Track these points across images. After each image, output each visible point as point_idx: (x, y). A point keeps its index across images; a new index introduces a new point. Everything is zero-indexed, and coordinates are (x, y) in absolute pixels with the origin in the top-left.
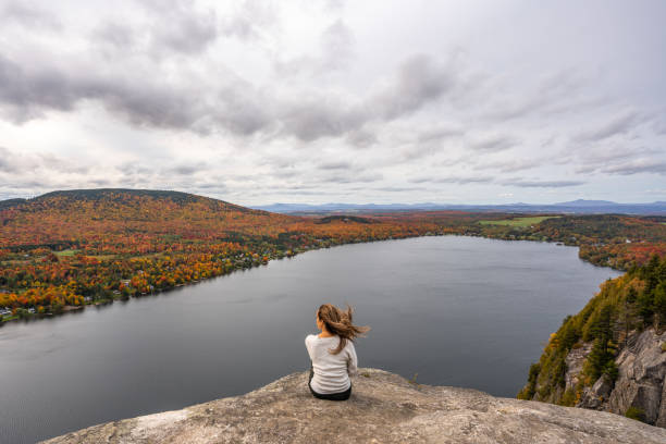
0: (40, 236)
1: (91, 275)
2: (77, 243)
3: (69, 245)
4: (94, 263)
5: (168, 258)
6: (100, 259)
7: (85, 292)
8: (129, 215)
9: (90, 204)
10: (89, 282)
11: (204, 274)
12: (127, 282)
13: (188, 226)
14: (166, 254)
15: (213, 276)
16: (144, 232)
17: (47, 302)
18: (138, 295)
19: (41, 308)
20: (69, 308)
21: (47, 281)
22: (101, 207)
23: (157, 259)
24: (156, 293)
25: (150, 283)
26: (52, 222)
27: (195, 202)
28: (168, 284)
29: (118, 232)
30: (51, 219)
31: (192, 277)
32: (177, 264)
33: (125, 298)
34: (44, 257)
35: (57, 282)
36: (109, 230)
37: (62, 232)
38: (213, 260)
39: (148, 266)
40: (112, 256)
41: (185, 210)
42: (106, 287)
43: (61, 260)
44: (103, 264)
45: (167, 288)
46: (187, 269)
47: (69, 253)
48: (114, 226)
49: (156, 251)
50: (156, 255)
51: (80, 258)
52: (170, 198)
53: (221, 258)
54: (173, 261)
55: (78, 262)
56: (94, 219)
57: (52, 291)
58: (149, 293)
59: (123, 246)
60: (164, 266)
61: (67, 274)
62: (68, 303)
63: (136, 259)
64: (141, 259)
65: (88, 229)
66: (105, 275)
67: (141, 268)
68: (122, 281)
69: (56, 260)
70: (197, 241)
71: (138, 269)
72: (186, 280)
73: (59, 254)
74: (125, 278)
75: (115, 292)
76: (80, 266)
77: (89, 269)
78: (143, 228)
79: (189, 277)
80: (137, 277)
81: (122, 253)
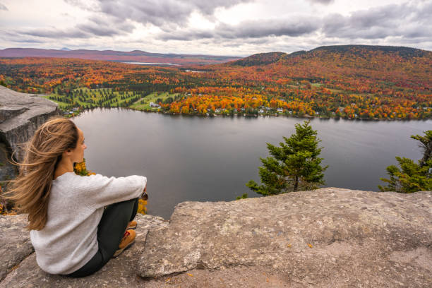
0: (307, 74)
1: (324, 100)
2: (324, 80)
3: (318, 80)
4: (328, 94)
5: (377, 98)
6: (332, 91)
7: (316, 109)
8: (361, 65)
9: (338, 56)
10: (321, 104)
11: (400, 116)
12: (342, 109)
13: (406, 77)
14: (377, 96)
15: (408, 118)
16: (368, 77)
17: (298, 110)
18: (346, 118)
19: (294, 112)
20: (307, 115)
21: (302, 99)
22: (345, 58)
23: (368, 98)
24: (358, 120)
25: (356, 113)
26: (316, 66)
27: (421, 56)
28: (369, 116)
29: (350, 76)
30: (314, 64)
31: (389, 115)
32: (382, 104)
33: (337, 119)
34: (305, 86)
35: (306, 100)
36: (345, 74)
37: (318, 72)
38: (414, 106)
39: (360, 101)
40: (340, 91)
41: (408, 63)
42: (328, 109)
43: (313, 89)
44: (333, 95)
45: (367, 118)
46: (388, 109)
47: (318, 85)
48: (349, 71)
49: (370, 92)
50: (370, 95)
51: (322, 89)
52: (398, 52)
53: (424, 106)
54: (379, 102)
55: (320, 91)
56: (338, 66)
57: (301, 105)
58: (352, 119)
59: (350, 85)
60: (371, 104)
61: (312, 97)
62: (307, 113)
63: (354, 95)
64: (357, 96)
65: (332, 72)
66: (332, 102)
67: (355, 102)
68: (340, 107)
69: (310, 88)
70: (407, 89)
71: (352, 102)
72: (383, 116)
73: (313, 85)
74: (342, 106)
75: (333, 113)
76: (320, 94)
77: (324, 96)
78: (368, 75)
79: (386, 115)
80: (349, 107)
81: (347, 90)
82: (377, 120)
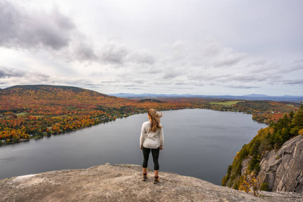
0: (8, 106)
1: (33, 124)
2: (26, 110)
3: (22, 110)
4: (35, 119)
5: (70, 117)
6: (37, 117)
7: (29, 132)
8: (52, 97)
9: (33, 92)
10: (32, 128)
11: (86, 125)
12: (50, 128)
13: (79, 103)
14: (69, 115)
15: (90, 125)
16: (59, 105)
17: (11, 137)
18: (55, 134)
19: (8, 140)
20: (22, 140)
21: (12, 127)
22: (38, 93)
23: (64, 117)
24: (64, 133)
25: (61, 129)
27: (83, 92)
28: (70, 129)
29: (46, 105)
30: (14, 98)
31: (81, 126)
32: (74, 120)
33: (49, 135)
34: (10, 116)
35: (16, 128)
36: (42, 104)
37: (19, 105)
38: (91, 118)
39: (60, 121)
40: (43, 116)
41: (78, 95)
42: (40, 130)
43: (18, 118)
44: (39, 120)
45: (69, 130)
46: (78, 122)
47: (23, 114)
48: (45, 102)
49: (64, 114)
50: (64, 116)
51: (28, 117)
52: (71, 89)
53: (94, 117)
54: (72, 118)
55: (27, 119)
56: (35, 99)
57: (14, 132)
58: (60, 133)
59: (49, 111)
60: (68, 121)
61: (21, 124)
62: (21, 137)
63: (55, 117)
64: (57, 118)
65: (32, 103)
66: (40, 125)
67: (57, 122)
68: (48, 127)
69: (16, 117)
70: (83, 109)
71: (55, 122)
72: (78, 127)
73: (18, 115)
74: (49, 126)
75: (44, 132)
76: (28, 120)
77: (32, 122)
78: (58, 103)
79: (79, 126)
80: (55, 126)
81: (48, 115)
82: (76, 130)
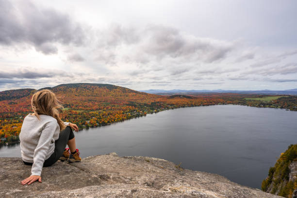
1: (74, 118)
2: (69, 105)
3: (66, 106)
4: (76, 114)
5: (105, 112)
6: (78, 112)
8: (89, 94)
9: (75, 89)
10: (74, 121)
11: (119, 119)
12: (89, 122)
13: (113, 99)
15: (123, 120)
16: (95, 101)
18: (92, 127)
22: (79, 91)
24: (100, 126)
25: (97, 122)
27: (116, 89)
28: (105, 123)
29: (85, 101)
32: (108, 115)
33: (87, 128)
36: (82, 100)
37: (64, 101)
38: (123, 113)
39: (97, 115)
40: (83, 111)
41: (112, 92)
42: (80, 123)
43: (63, 112)
44: (79, 114)
46: (112, 117)
47: (66, 109)
48: (84, 98)
49: (100, 109)
50: (100, 111)
51: (70, 112)
52: (106, 87)
53: (127, 113)
54: (107, 113)
55: (70, 113)
56: (76, 96)
58: (97, 126)
59: (87, 107)
60: (103, 115)
61: (66, 118)
63: (92, 112)
64: (94, 112)
65: (74, 100)
66: (80, 118)
67: (94, 116)
70: (116, 105)
71: (92, 116)
72: (112, 121)
74: (87, 120)
75: (84, 125)
76: (70, 114)
77: (74, 116)
78: (95, 100)
79: (113, 120)
80: (92, 120)
81: (87, 110)
82: (110, 124)
